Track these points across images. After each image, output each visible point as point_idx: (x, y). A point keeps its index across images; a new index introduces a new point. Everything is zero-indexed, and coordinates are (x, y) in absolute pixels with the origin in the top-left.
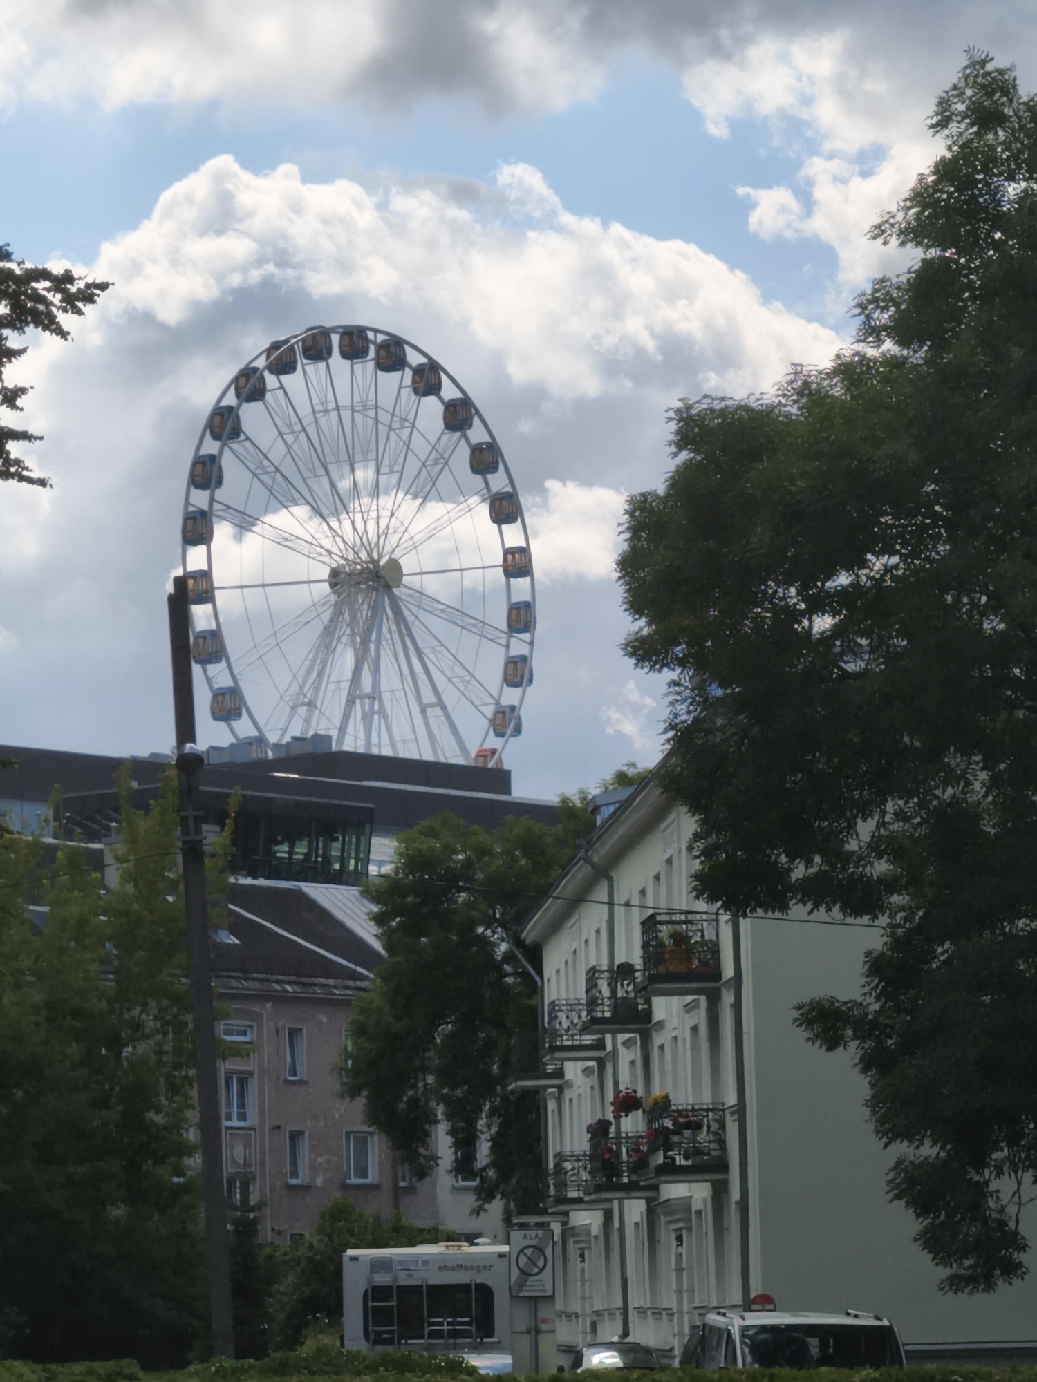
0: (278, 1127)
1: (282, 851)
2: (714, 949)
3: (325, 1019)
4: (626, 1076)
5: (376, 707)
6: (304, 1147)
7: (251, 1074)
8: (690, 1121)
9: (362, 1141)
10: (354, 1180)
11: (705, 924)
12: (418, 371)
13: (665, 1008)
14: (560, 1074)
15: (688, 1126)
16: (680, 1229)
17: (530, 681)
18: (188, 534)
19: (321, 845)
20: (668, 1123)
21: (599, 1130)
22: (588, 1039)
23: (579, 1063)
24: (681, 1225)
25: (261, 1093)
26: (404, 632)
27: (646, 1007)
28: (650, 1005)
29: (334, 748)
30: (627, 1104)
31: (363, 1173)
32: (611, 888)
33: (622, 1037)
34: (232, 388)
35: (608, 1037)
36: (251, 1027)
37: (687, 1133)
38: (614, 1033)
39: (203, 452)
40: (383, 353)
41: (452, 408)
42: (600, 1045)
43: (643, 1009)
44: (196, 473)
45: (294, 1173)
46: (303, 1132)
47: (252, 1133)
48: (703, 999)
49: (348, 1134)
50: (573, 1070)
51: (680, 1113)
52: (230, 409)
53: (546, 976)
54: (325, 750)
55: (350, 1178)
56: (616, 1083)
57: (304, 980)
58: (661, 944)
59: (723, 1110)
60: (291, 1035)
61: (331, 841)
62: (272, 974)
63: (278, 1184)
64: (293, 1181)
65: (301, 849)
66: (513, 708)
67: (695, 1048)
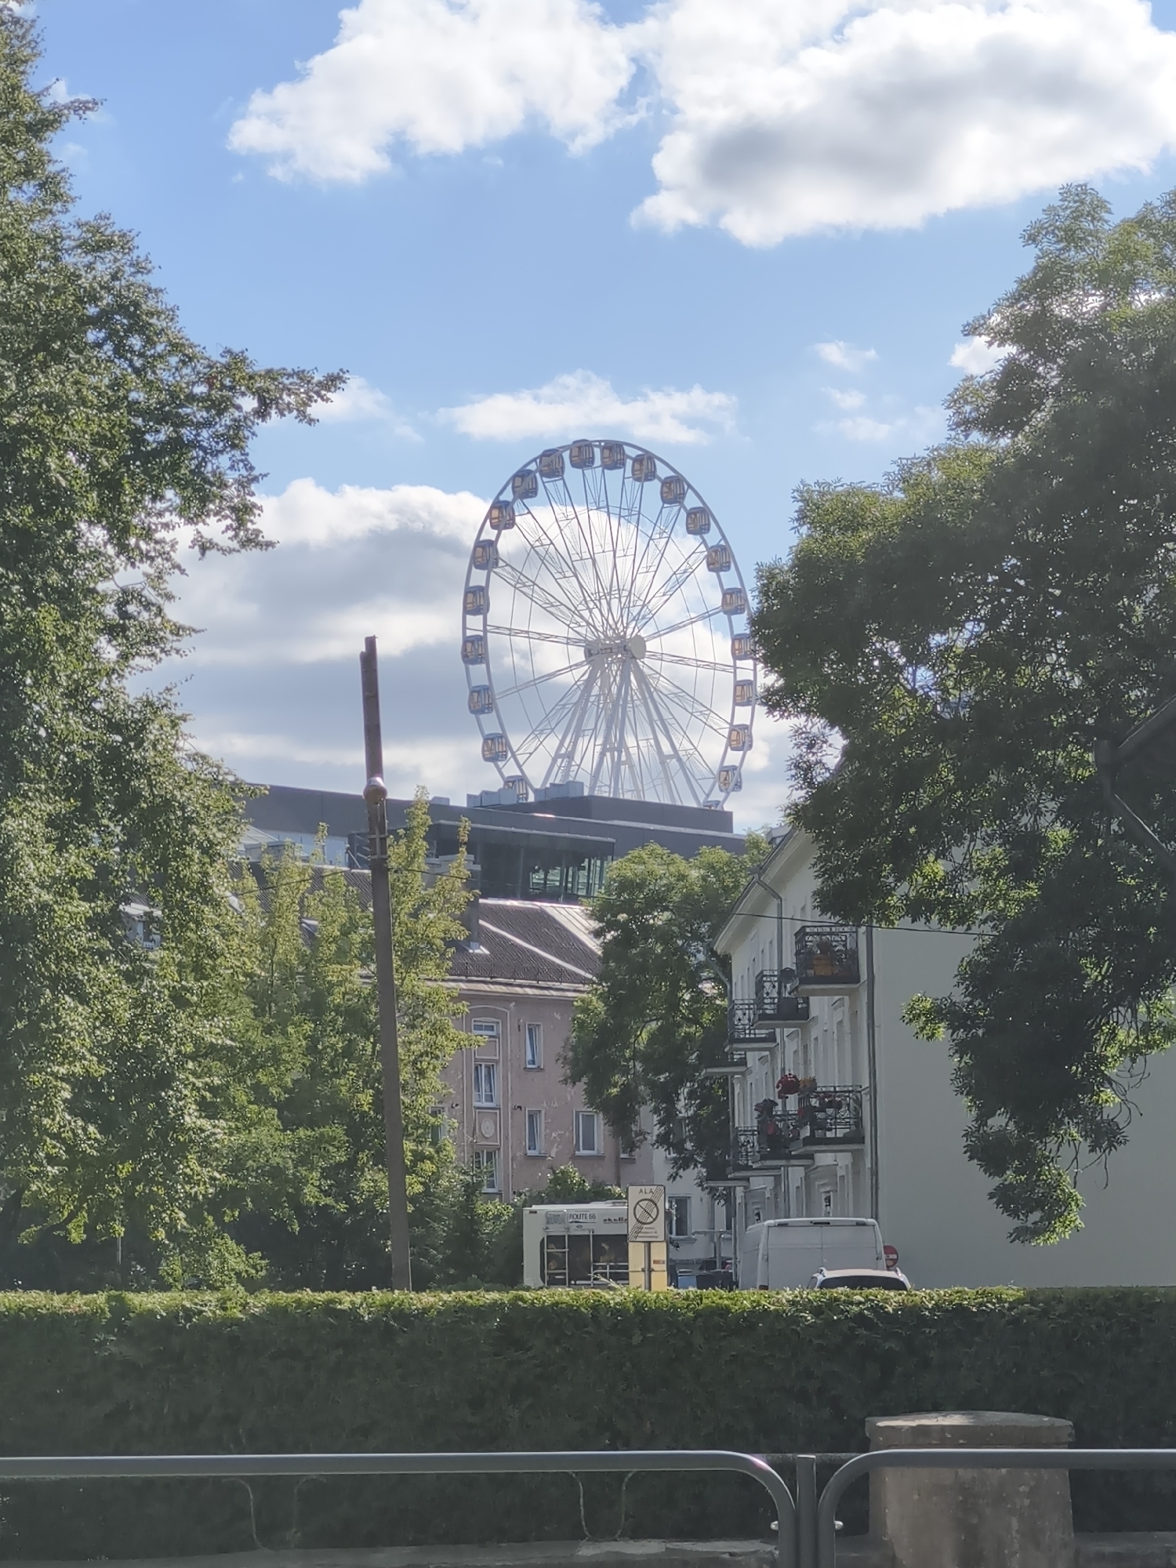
0: (520, 1107)
1: (537, 878)
2: (853, 955)
3: (558, 1017)
4: (789, 1062)
5: (623, 758)
6: (542, 1123)
7: (497, 1062)
8: (831, 1100)
9: (589, 1119)
10: (583, 1152)
11: (848, 935)
12: (667, 483)
13: (819, 1005)
14: (743, 1062)
15: (830, 1105)
16: (828, 1192)
17: (751, 746)
18: (468, 606)
19: (570, 873)
20: (814, 1102)
21: (766, 1108)
22: (762, 1033)
23: (757, 1053)
24: (828, 1189)
25: (505, 1078)
26: (647, 696)
27: (804, 1005)
28: (808, 1003)
29: (586, 793)
30: (788, 1086)
31: (589, 1145)
32: (780, 907)
33: (787, 1031)
34: (510, 486)
35: (778, 1031)
36: (498, 1023)
37: (830, 1111)
38: (782, 1027)
39: (483, 537)
40: (637, 466)
41: (693, 516)
42: (771, 1038)
43: (802, 1008)
44: (477, 555)
45: (532, 1146)
46: (540, 1111)
47: (498, 1111)
48: (847, 998)
49: (577, 1113)
50: (752, 1058)
51: (827, 1094)
52: (507, 504)
53: (734, 980)
54: (579, 795)
55: (579, 1150)
56: (783, 1070)
57: (541, 984)
58: (811, 953)
59: (860, 1092)
60: (530, 1031)
61: (579, 870)
62: (515, 979)
63: (518, 1154)
64: (530, 1153)
65: (555, 877)
66: (734, 768)
67: (840, 1040)
